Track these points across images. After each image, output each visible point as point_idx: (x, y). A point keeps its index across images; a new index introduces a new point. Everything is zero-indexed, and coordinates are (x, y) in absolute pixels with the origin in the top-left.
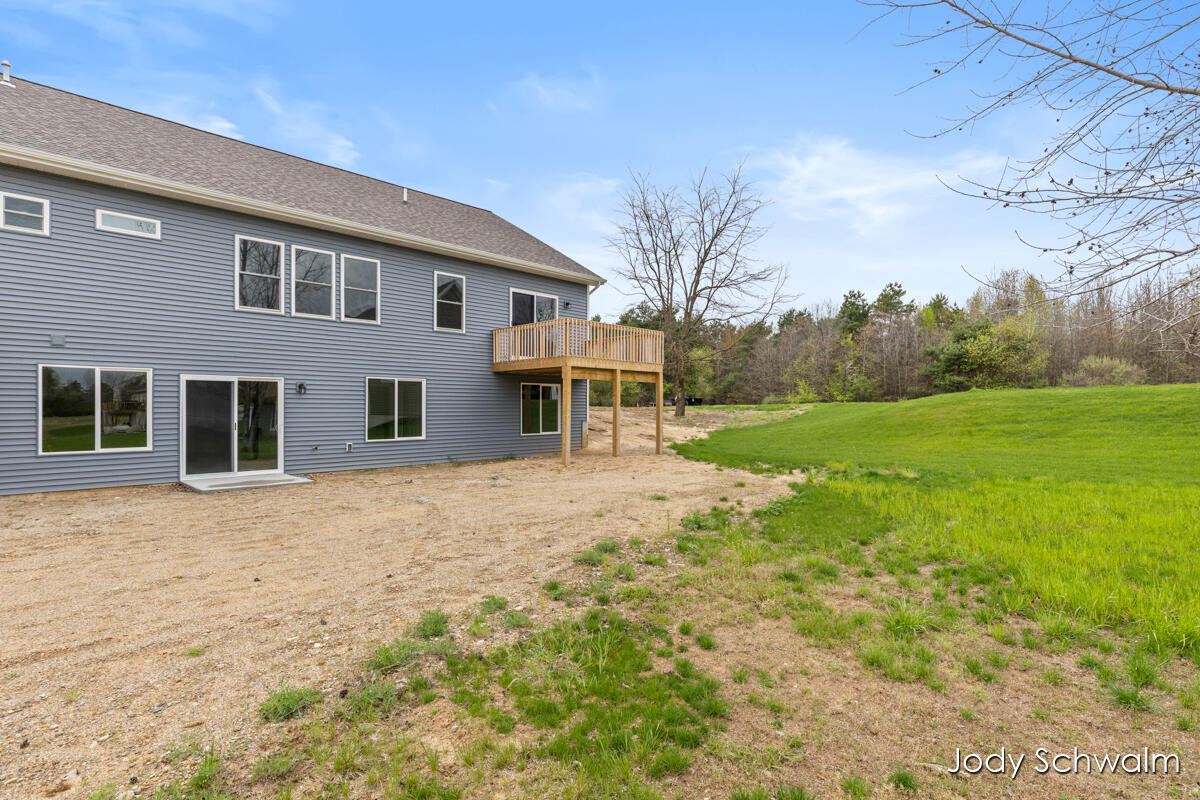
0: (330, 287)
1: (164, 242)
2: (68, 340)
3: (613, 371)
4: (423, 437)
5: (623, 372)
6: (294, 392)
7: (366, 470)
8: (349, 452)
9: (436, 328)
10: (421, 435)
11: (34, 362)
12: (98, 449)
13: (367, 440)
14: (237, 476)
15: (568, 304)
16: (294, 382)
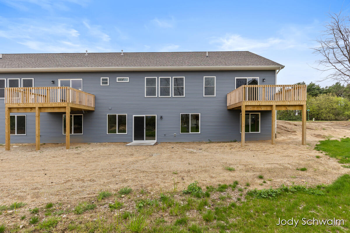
0: (170, 87)
1: (130, 83)
2: (112, 108)
3: (272, 106)
4: (200, 133)
5: (277, 106)
6: (159, 119)
7: (180, 142)
8: (175, 136)
9: (204, 96)
10: (199, 132)
11: (106, 114)
12: (117, 133)
13: (180, 133)
14: (145, 142)
15: (264, 80)
16: (160, 116)
